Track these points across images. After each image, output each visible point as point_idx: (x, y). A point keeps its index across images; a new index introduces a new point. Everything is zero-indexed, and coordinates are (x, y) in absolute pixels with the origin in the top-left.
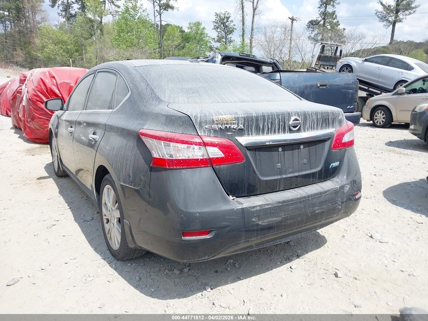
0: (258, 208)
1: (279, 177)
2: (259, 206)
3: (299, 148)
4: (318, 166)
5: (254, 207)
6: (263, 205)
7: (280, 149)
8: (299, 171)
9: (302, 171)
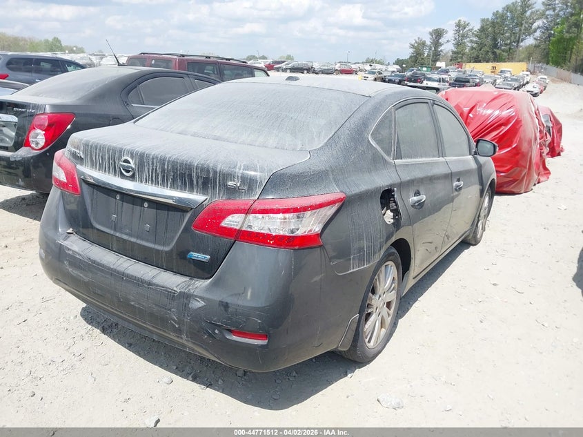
0: (71, 253)
1: (112, 232)
2: (73, 251)
3: (142, 206)
4: (169, 245)
5: (69, 249)
6: (76, 252)
7: (118, 197)
8: (138, 237)
9: (142, 239)
